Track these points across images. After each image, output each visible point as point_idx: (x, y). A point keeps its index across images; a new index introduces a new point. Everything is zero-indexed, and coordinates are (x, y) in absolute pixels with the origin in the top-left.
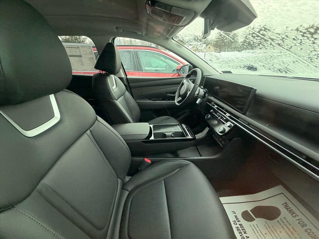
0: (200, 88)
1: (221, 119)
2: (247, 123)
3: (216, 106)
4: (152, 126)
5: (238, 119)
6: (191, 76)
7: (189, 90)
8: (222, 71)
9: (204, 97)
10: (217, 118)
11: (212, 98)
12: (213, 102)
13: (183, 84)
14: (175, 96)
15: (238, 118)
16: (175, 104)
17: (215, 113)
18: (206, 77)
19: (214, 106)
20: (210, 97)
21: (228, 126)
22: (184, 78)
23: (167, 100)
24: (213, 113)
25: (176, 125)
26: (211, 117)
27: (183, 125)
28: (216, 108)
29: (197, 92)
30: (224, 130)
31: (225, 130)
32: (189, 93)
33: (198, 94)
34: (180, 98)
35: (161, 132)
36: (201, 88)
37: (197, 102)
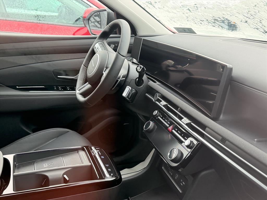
0: (131, 63)
1: (173, 131)
2: (221, 138)
3: (163, 103)
4: (10, 158)
5: (204, 130)
6: (111, 36)
7: (107, 68)
8: (175, 28)
9: (139, 81)
10: (167, 128)
11: (157, 86)
12: (159, 93)
13: (93, 53)
14: (76, 80)
15: (204, 126)
16: (76, 98)
17: (162, 118)
18: (143, 38)
19: (160, 101)
20: (151, 83)
21: (188, 146)
22: (95, 38)
23: (58, 90)
24: (159, 117)
25: (77, 150)
26: (154, 126)
27: (93, 148)
28: (164, 106)
29: (123, 72)
30: (180, 155)
31: (182, 154)
32: (105, 74)
33: (127, 76)
34: (88, 86)
35: (36, 171)
36: (133, 63)
37: (125, 94)
